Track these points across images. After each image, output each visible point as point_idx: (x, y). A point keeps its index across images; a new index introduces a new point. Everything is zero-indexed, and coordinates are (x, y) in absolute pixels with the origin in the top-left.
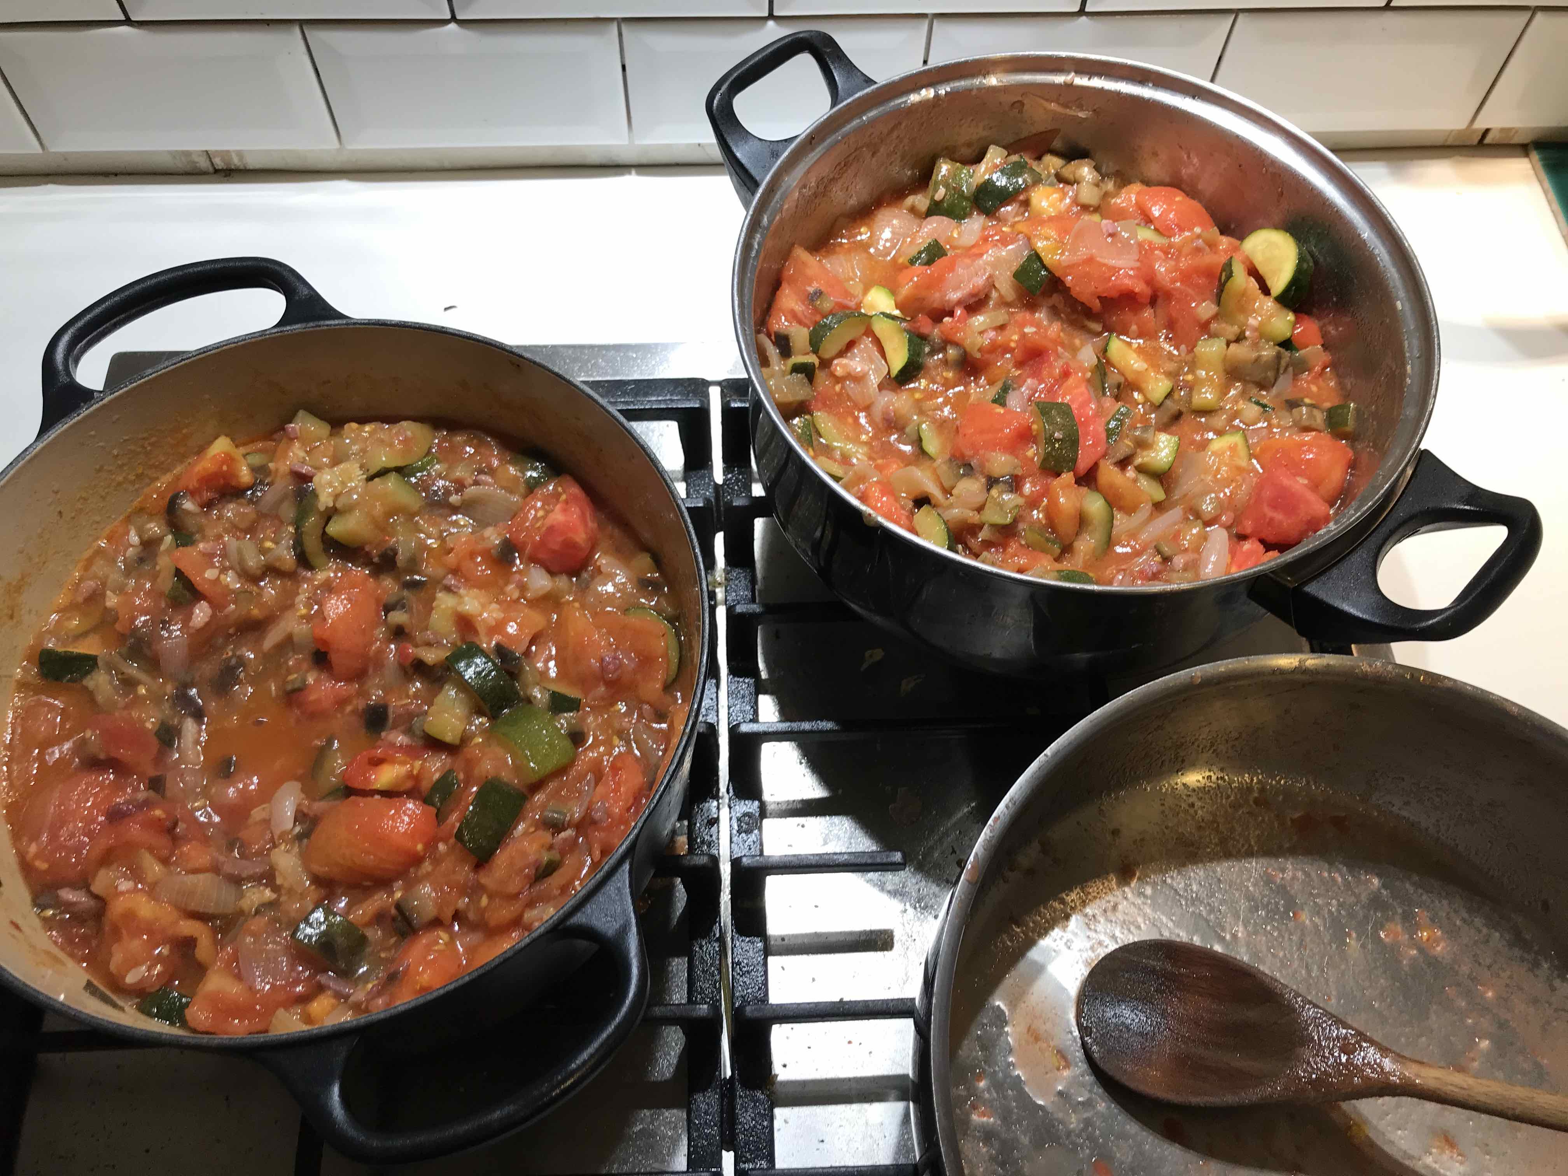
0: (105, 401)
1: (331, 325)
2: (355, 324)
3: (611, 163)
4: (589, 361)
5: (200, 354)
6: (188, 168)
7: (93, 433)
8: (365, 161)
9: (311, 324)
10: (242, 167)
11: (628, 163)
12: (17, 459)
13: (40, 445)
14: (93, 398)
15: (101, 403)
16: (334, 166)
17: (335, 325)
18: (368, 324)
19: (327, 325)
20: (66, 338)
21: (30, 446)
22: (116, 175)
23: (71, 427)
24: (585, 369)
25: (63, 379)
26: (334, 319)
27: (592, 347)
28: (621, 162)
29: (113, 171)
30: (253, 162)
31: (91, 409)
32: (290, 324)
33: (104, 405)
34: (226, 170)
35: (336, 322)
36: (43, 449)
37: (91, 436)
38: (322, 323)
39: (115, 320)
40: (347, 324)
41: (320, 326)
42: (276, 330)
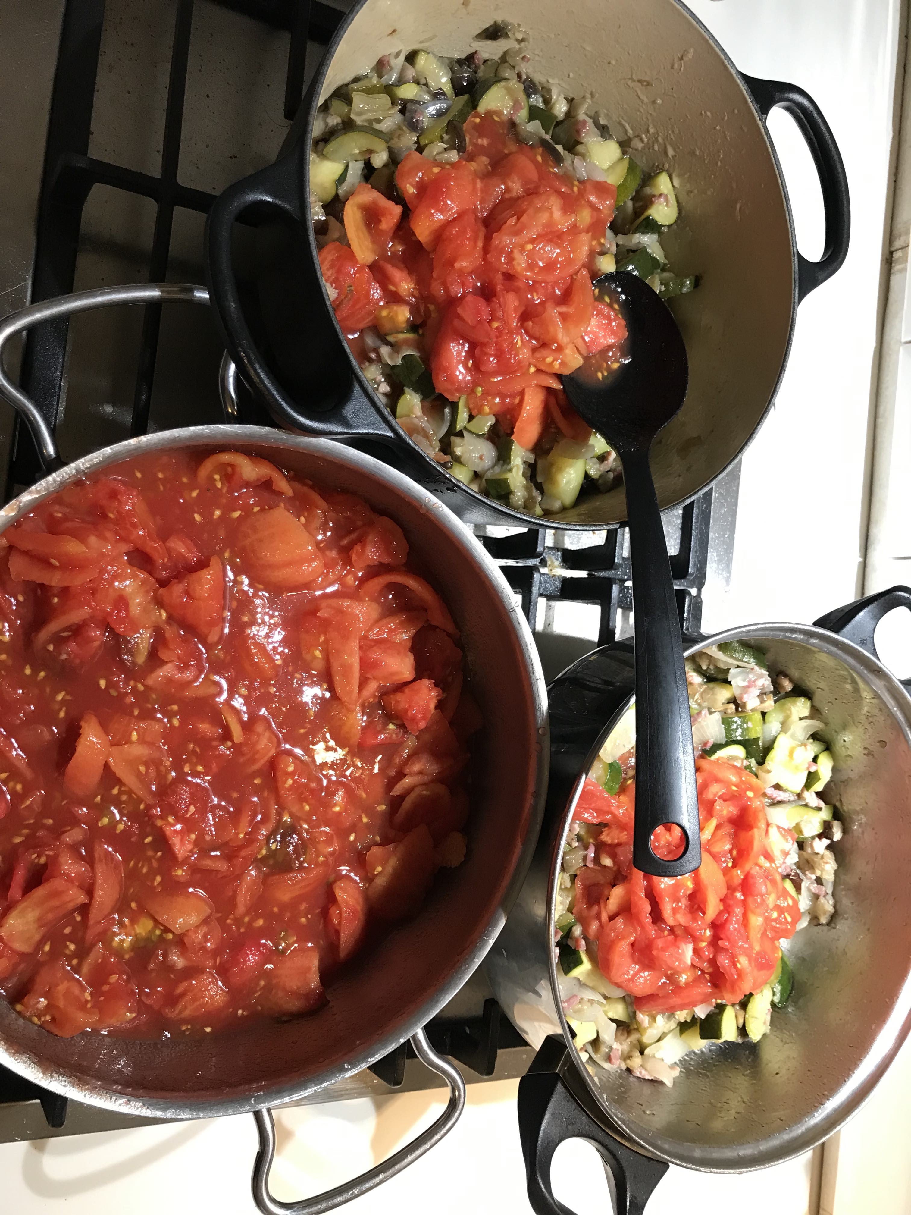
0: (759, 121)
1: (795, 291)
2: (794, 308)
3: (869, 542)
4: (726, 501)
5: (785, 194)
6: (895, 232)
7: (736, 111)
8: (888, 362)
9: (797, 277)
10: (892, 271)
11: (868, 556)
12: (725, 54)
13: (733, 72)
14: (763, 113)
15: (758, 119)
16: (886, 338)
17: (794, 294)
18: (793, 318)
19: (795, 288)
20: (806, 103)
21: (734, 65)
22: (895, 181)
23: (743, 94)
24: (721, 497)
25: (778, 96)
26: (799, 294)
27: (736, 505)
28: (869, 551)
29: (899, 179)
30: (895, 280)
31: (754, 111)
32: (799, 261)
33: (756, 121)
34: (891, 260)
35: (797, 295)
36: (731, 74)
37: (734, 110)
38: (797, 284)
39: (814, 139)
40: (794, 303)
41: (795, 283)
42: (795, 251)
